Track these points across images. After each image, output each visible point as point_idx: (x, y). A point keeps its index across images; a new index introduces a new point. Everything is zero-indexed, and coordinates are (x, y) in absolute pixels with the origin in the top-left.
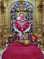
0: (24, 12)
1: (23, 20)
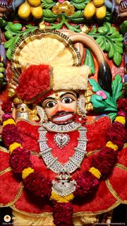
0: (83, 33)
1: (71, 106)
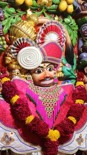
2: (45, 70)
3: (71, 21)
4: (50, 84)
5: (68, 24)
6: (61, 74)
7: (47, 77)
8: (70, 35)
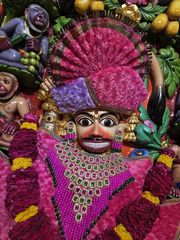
2: (96, 121)
3: (172, 54)
4: (101, 149)
5: (164, 58)
6: (131, 137)
7: (94, 136)
8: (165, 77)
